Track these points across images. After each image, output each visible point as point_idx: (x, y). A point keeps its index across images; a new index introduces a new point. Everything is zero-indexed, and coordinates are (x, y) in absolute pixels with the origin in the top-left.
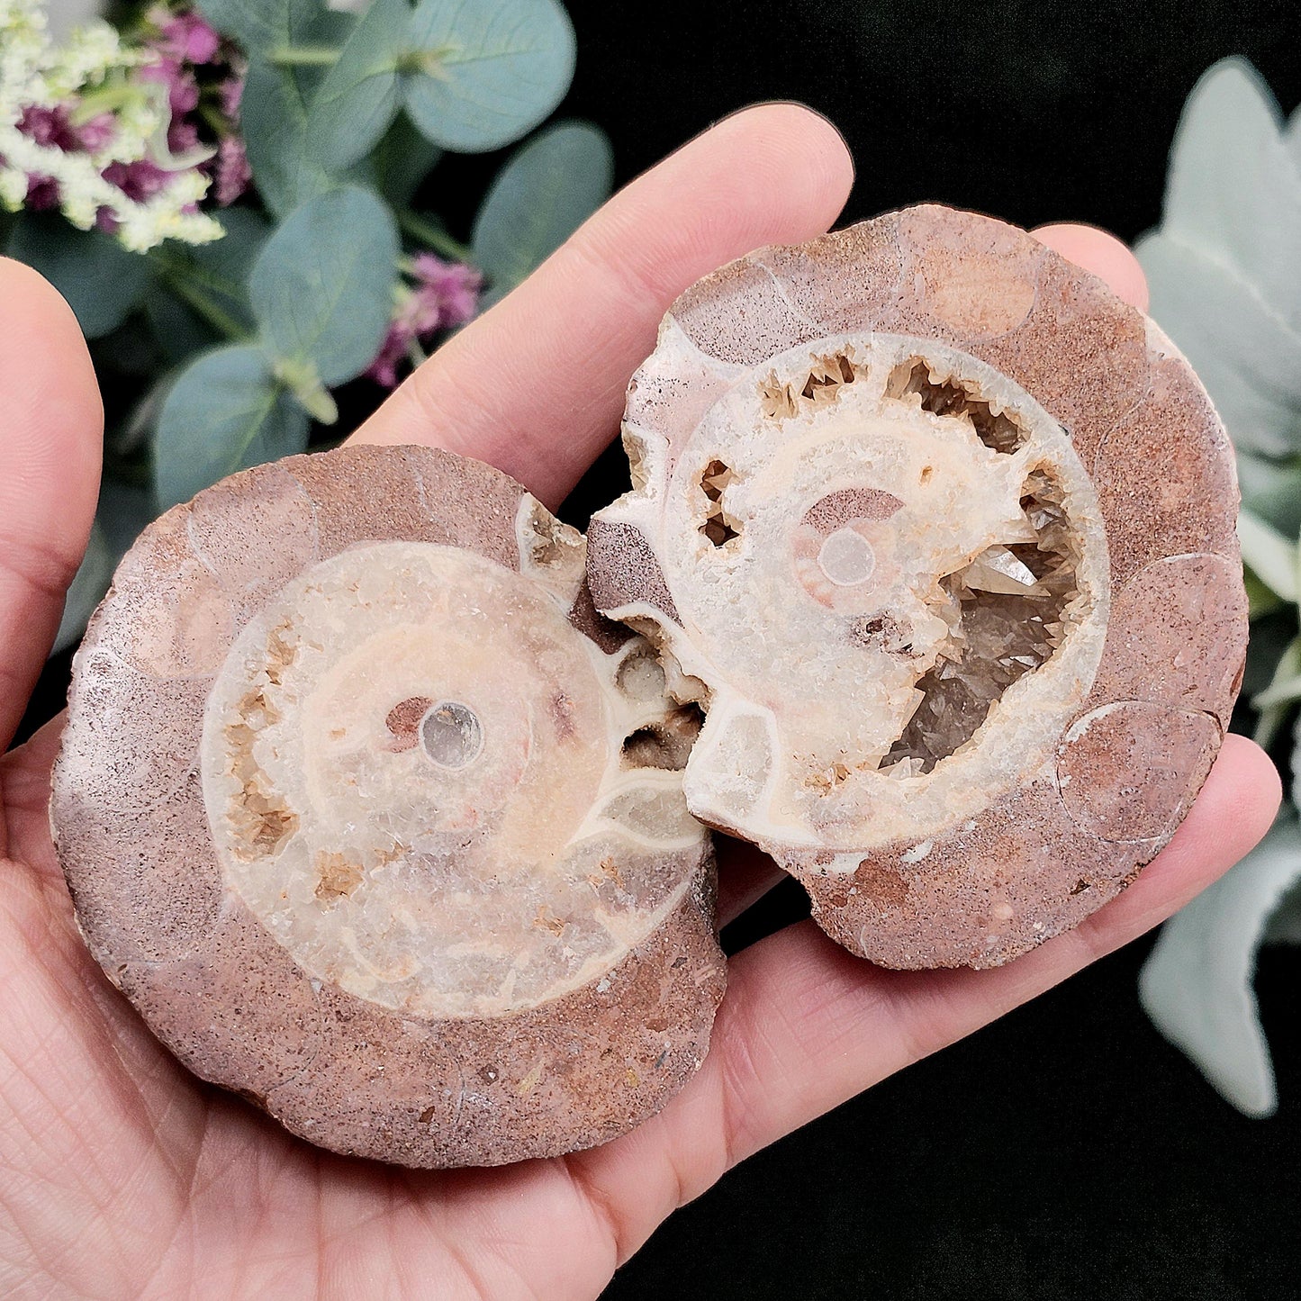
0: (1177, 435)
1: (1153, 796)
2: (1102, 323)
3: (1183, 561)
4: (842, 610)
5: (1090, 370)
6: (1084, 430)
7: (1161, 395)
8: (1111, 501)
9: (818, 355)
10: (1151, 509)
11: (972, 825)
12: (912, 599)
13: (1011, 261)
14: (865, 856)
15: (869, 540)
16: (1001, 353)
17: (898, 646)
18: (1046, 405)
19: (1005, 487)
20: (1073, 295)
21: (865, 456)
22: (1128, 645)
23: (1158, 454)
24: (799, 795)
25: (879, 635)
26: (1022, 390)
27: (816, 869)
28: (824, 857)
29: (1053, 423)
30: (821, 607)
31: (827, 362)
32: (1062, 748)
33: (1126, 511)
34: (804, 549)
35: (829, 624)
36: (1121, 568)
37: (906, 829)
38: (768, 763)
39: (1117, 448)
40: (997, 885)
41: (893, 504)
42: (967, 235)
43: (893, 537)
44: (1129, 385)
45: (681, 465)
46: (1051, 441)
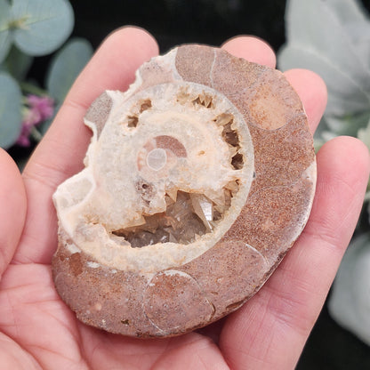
0: (288, 207)
1: (172, 316)
2: (298, 151)
3: (251, 250)
4: (141, 174)
5: (279, 162)
6: (260, 180)
7: (295, 190)
8: (247, 210)
9: (206, 92)
10: (258, 224)
11: (115, 272)
12: (162, 188)
13: (288, 108)
14: (79, 252)
15: (167, 159)
16: (257, 134)
17: (146, 198)
18: (256, 162)
19: (220, 177)
20: (297, 134)
21: (189, 133)
22: (210, 261)
23: (276, 208)
24: (80, 217)
25: (144, 190)
26: (253, 151)
27: (65, 243)
28: (70, 241)
29: (253, 170)
30: (137, 167)
31: (207, 97)
32: (161, 274)
34: (148, 147)
35: (134, 175)
36: (231, 234)
37: (97, 255)
38: (82, 200)
39: (265, 195)
40: (104, 297)
41: (184, 154)
42: (282, 90)
43: (175, 164)
44: (288, 178)
45: (139, 94)
46: (247, 174)
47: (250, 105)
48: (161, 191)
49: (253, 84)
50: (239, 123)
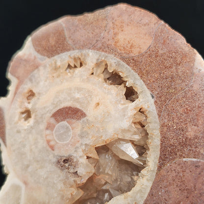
0: (200, 105)
2: (177, 54)
3: (191, 161)
4: (56, 152)
5: (168, 73)
6: (160, 97)
7: (196, 87)
8: (165, 129)
9: (72, 56)
10: (182, 135)
12: (81, 154)
13: (146, 27)
15: (72, 127)
16: (133, 62)
17: (72, 171)
18: (147, 85)
19: (124, 116)
20: (168, 41)
21: (77, 96)
22: (160, 193)
23: (190, 112)
25: (67, 165)
26: (139, 78)
29: (148, 93)
30: (50, 149)
31: (75, 59)
33: (170, 135)
34: (49, 127)
35: (51, 157)
36: (163, 159)
39: (173, 107)
41: (83, 115)
42: (132, 16)
43: (80, 128)
44: (183, 81)
45: (20, 90)
46: (146, 100)
47: (113, 44)
48: (81, 157)
49: (106, 26)
50: (114, 63)
